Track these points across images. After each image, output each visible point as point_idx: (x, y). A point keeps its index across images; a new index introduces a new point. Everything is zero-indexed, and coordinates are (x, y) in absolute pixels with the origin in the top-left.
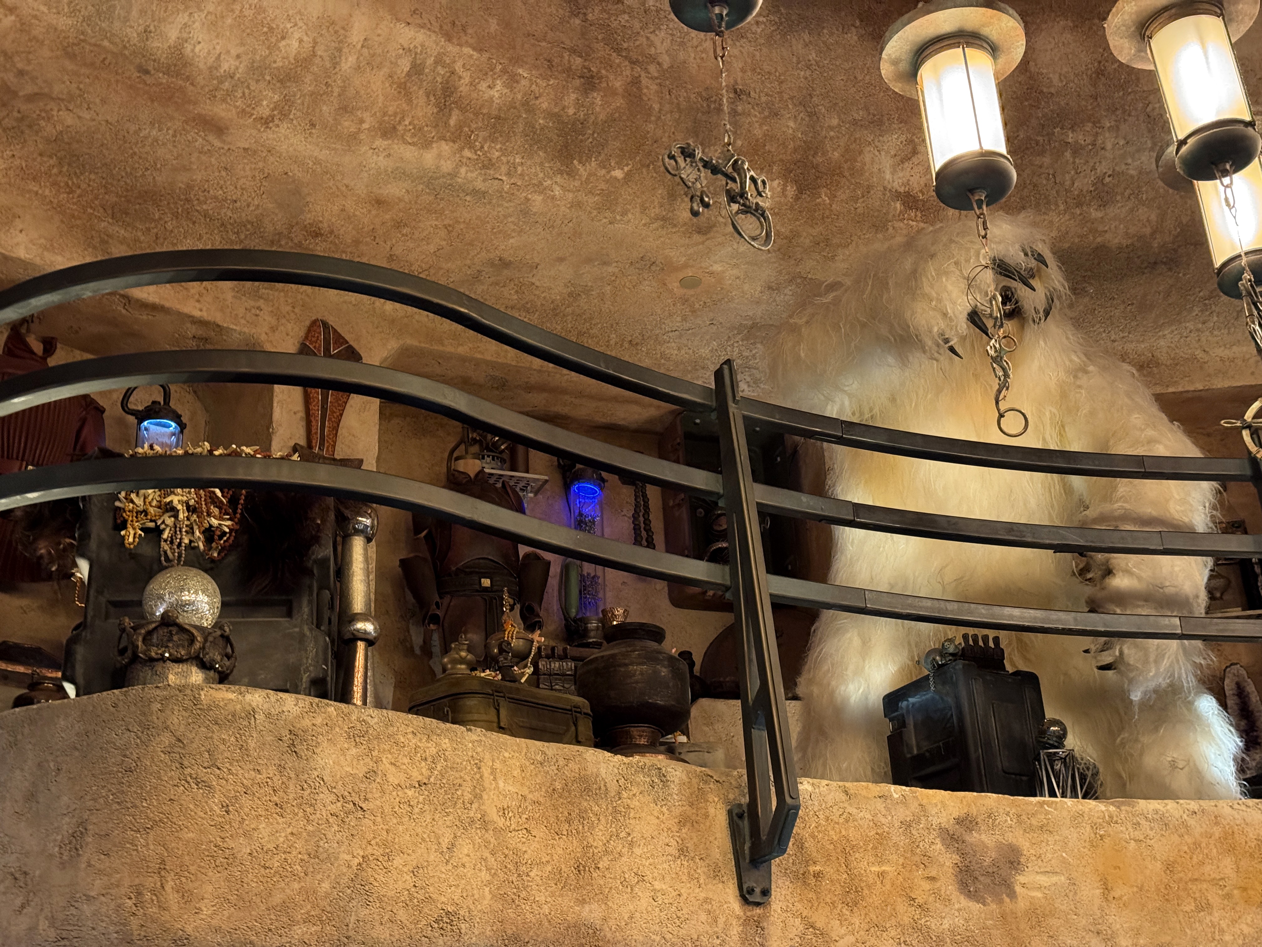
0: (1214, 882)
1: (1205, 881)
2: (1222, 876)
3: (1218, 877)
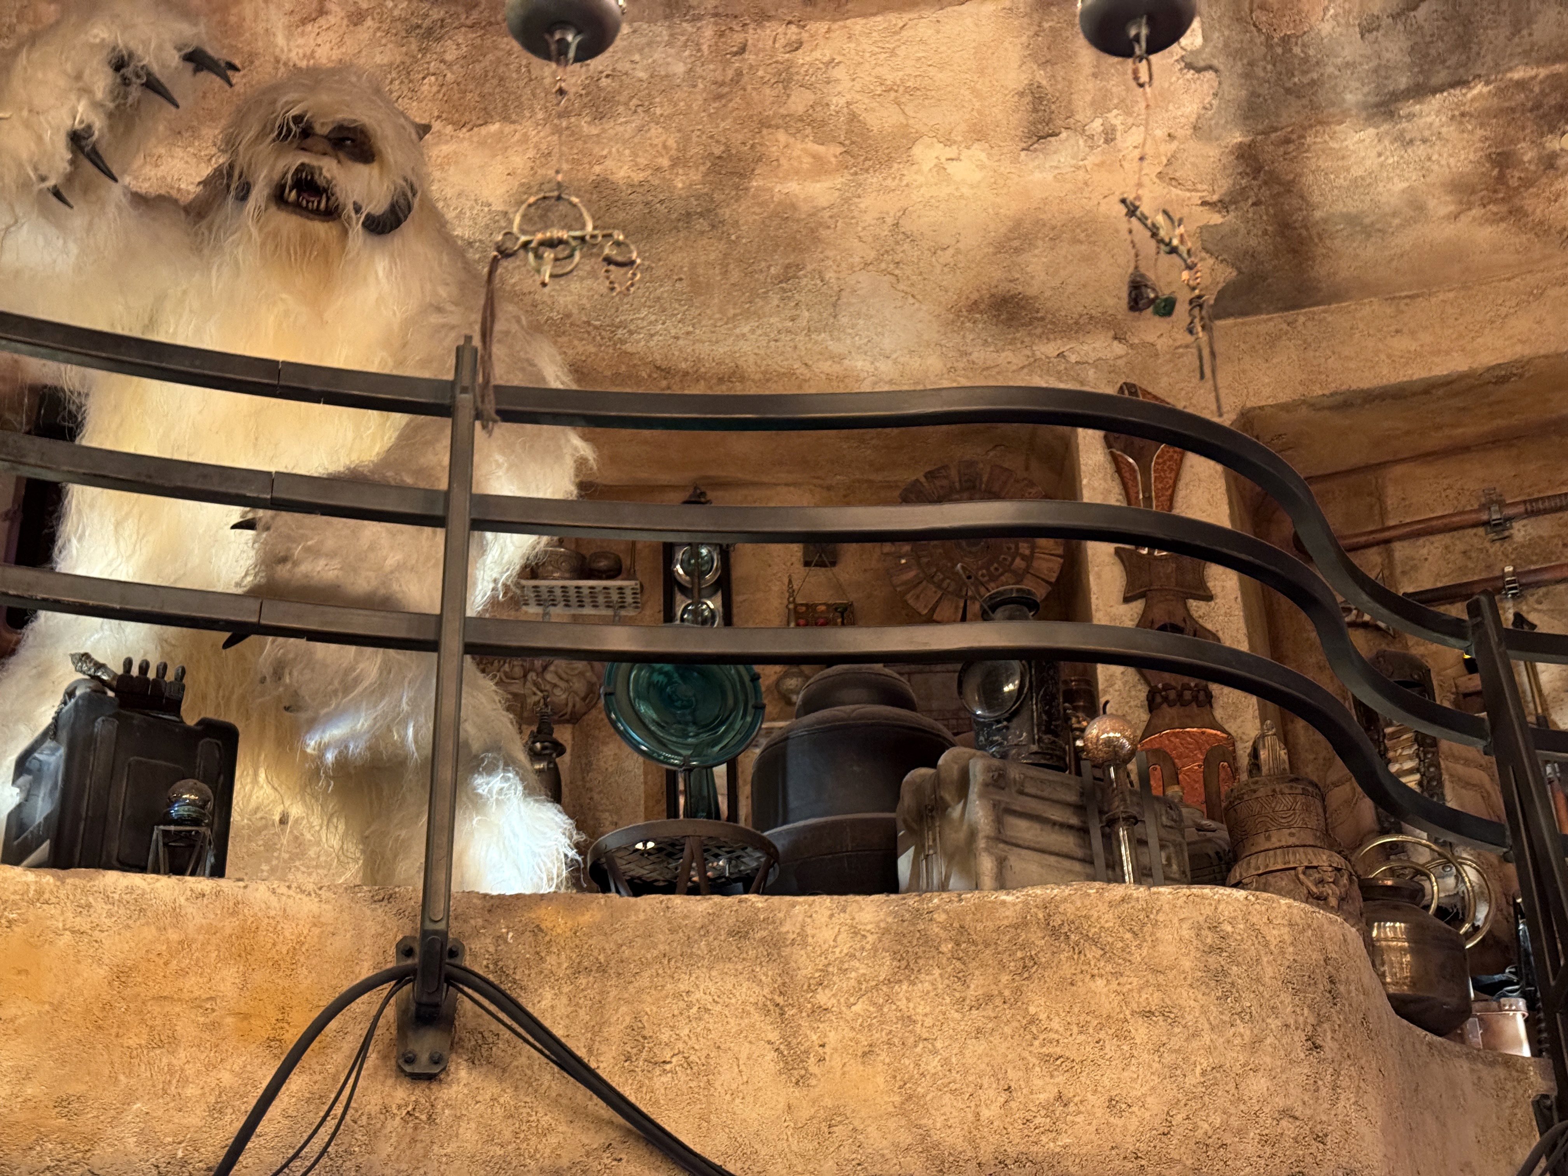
0: (196, 1004)
1: (179, 1000)
2: (213, 994)
3: (204, 997)
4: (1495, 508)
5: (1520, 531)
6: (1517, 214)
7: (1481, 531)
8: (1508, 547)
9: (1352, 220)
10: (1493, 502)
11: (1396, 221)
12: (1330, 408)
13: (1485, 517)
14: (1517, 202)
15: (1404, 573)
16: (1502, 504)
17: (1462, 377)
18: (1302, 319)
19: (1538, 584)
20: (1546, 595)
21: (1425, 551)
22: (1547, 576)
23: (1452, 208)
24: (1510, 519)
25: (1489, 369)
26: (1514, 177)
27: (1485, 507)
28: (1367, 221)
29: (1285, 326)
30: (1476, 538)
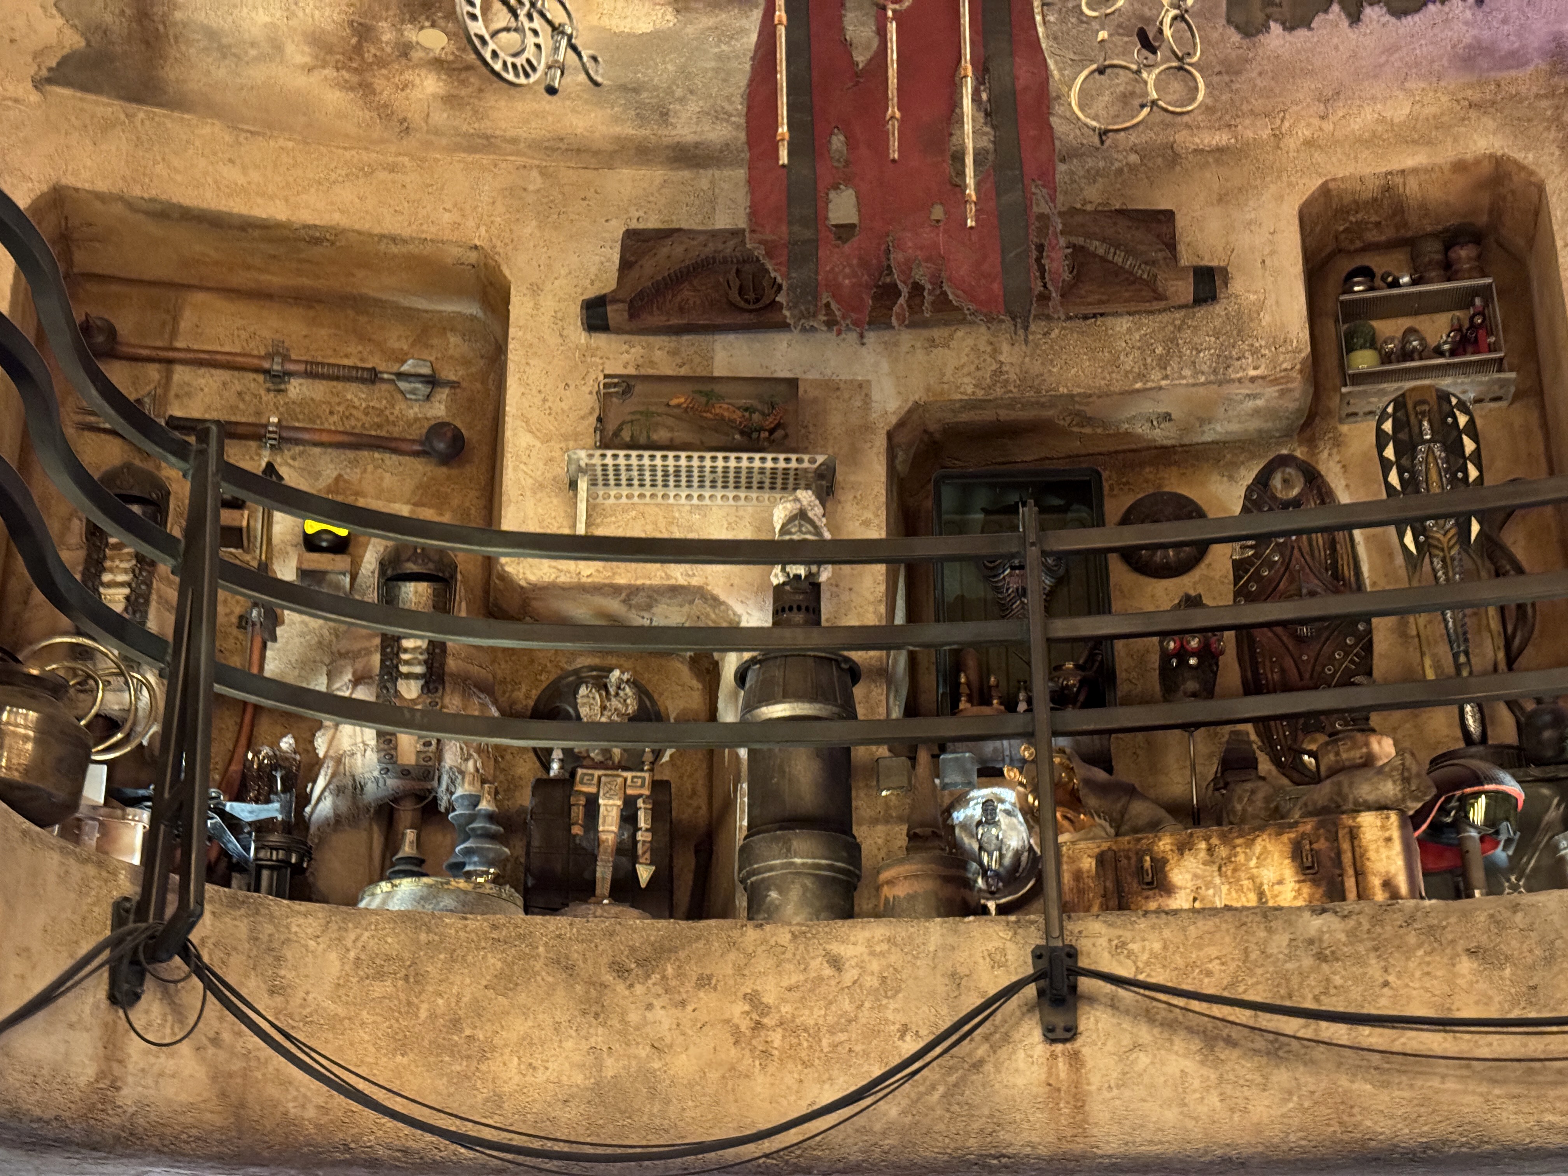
4: (278, 359)
5: (296, 388)
6: (366, 89)
7: (261, 378)
8: (281, 400)
9: (212, 34)
10: (278, 353)
11: (253, 52)
12: (147, 213)
13: (266, 365)
14: (368, 76)
15: (177, 396)
16: (286, 358)
17: (279, 225)
18: (141, 115)
19: (297, 442)
20: (301, 454)
21: (202, 381)
22: (306, 436)
23: (307, 59)
24: (290, 374)
25: (306, 227)
26: (370, 52)
27: (270, 356)
28: (224, 41)
29: (122, 117)
30: (254, 383)
